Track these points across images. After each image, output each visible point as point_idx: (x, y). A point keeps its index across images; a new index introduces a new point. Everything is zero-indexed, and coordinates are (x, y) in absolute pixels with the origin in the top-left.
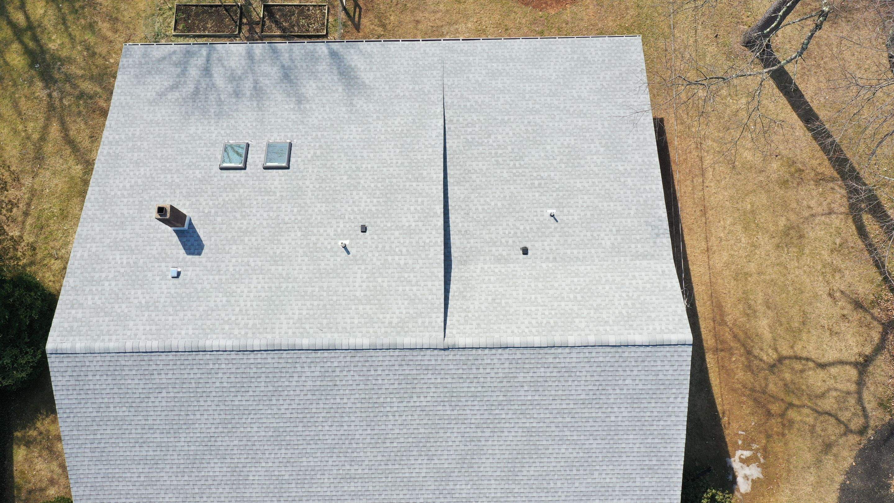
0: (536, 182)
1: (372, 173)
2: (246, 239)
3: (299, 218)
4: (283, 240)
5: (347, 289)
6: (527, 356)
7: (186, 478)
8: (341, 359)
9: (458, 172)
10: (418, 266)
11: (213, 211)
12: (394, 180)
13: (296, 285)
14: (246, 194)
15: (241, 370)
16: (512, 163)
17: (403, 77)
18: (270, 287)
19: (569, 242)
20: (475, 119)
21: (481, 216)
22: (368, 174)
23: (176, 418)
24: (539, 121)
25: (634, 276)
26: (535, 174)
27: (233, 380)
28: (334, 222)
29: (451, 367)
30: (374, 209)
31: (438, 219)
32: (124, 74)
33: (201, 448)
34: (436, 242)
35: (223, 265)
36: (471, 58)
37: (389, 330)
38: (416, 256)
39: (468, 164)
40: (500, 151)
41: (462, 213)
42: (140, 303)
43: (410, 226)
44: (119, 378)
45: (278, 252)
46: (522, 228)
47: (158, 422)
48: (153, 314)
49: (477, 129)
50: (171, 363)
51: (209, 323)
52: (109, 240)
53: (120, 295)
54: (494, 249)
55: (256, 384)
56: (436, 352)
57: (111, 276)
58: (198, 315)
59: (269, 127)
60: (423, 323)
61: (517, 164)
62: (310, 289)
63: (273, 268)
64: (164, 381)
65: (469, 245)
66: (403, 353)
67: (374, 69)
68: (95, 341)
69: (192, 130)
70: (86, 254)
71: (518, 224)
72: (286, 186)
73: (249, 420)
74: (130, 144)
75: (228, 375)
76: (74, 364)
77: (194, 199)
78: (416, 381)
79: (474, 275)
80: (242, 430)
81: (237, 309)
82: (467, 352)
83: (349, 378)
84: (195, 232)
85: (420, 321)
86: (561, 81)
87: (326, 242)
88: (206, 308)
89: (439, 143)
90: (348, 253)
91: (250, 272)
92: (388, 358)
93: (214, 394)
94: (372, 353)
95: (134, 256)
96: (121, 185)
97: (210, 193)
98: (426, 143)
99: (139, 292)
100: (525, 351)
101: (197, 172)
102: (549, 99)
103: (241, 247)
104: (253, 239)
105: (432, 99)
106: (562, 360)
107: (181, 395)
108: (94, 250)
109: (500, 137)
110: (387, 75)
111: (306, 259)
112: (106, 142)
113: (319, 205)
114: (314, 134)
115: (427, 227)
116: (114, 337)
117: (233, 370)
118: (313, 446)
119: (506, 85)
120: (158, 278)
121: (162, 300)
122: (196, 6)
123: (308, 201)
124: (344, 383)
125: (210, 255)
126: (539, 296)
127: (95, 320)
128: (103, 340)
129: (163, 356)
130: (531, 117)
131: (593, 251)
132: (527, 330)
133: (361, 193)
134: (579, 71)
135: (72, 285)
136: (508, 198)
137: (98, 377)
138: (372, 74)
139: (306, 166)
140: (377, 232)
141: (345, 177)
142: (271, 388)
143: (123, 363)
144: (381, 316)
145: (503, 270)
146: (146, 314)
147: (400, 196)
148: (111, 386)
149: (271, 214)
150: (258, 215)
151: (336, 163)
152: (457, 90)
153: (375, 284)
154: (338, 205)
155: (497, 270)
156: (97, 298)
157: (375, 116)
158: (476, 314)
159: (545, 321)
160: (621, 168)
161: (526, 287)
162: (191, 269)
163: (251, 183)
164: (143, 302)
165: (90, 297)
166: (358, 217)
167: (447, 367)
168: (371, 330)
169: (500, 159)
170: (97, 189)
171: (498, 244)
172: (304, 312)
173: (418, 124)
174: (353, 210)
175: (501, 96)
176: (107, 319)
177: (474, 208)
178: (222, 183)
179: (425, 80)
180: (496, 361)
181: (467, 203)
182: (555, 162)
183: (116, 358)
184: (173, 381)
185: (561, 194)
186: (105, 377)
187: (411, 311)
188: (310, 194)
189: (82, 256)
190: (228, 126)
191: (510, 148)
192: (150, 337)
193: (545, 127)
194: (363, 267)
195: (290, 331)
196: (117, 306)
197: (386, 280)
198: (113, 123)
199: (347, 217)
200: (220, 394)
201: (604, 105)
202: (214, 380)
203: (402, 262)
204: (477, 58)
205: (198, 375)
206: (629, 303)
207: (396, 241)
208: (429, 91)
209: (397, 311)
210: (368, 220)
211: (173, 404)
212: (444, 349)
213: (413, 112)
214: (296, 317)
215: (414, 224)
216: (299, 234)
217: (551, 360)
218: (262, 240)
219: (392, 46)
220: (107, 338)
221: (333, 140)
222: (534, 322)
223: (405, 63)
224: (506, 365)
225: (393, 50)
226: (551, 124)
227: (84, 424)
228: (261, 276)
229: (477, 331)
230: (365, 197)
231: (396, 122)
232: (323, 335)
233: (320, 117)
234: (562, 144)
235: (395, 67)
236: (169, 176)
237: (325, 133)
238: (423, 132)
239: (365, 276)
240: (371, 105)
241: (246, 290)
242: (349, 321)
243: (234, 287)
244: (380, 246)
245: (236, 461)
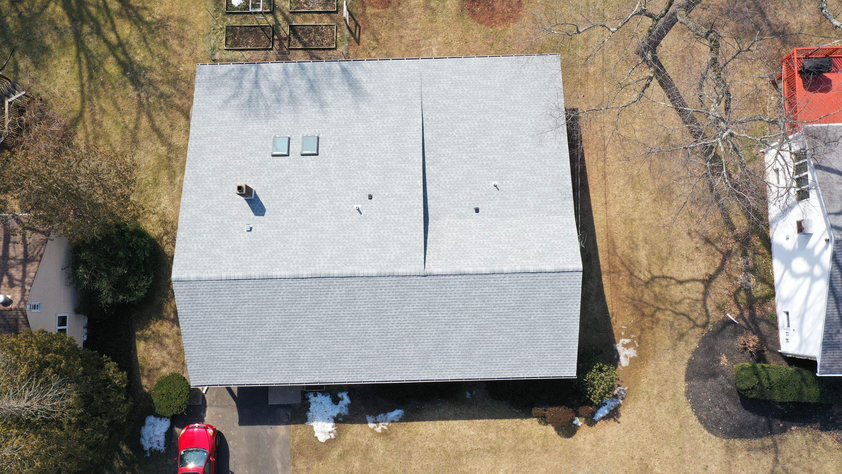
0: (485, 163)
2: (293, 205)
3: (327, 190)
4: (317, 205)
5: (361, 238)
6: (477, 280)
7: (260, 358)
8: (359, 283)
9: (432, 156)
11: (269, 185)
12: (389, 163)
13: (328, 235)
14: (290, 174)
15: (295, 290)
16: (469, 149)
17: (393, 87)
18: (311, 237)
19: (506, 203)
21: (448, 187)
22: (371, 158)
23: (254, 321)
24: (487, 119)
25: (548, 227)
26: (484, 157)
27: (290, 296)
28: (350, 192)
29: (429, 287)
30: (376, 183)
31: (419, 189)
32: (199, 86)
33: (270, 339)
34: (418, 205)
35: (279, 223)
36: (441, 72)
37: (389, 264)
39: (439, 150)
40: (461, 141)
41: (435, 184)
42: (228, 248)
43: (401, 194)
44: (217, 296)
45: (315, 213)
46: (475, 194)
47: (242, 323)
48: (237, 255)
49: (445, 125)
50: (251, 286)
51: (273, 260)
52: (203, 207)
53: (215, 243)
54: (456, 209)
55: (305, 299)
56: (419, 278)
57: (207, 230)
58: (266, 256)
59: (303, 125)
60: (411, 259)
61: (472, 149)
62: (337, 238)
63: (312, 224)
64: (246, 298)
65: (440, 207)
66: (398, 279)
67: (373, 81)
68: (202, 273)
69: (251, 128)
70: (189, 216)
71: (472, 192)
72: (317, 168)
73: (301, 322)
74: (209, 139)
75: (287, 294)
76: (189, 287)
77: (256, 177)
78: (406, 296)
79: (444, 226)
80: (296, 328)
81: (291, 251)
82: (439, 277)
83: (364, 294)
84: (259, 200)
85: (409, 258)
86: (503, 89)
87: (346, 206)
88: (271, 251)
89: (419, 135)
90: (361, 213)
91: (297, 227)
92: (389, 282)
93: (278, 305)
94: (379, 279)
95: (221, 217)
96: (206, 168)
97: (266, 173)
98: (411, 136)
99: (227, 241)
100: (476, 277)
101: (257, 158)
102: (494, 102)
103: (290, 210)
104: (298, 205)
106: (500, 282)
107: (257, 306)
108: (194, 213)
109: (460, 130)
111: (333, 218)
112: (193, 138)
113: (339, 181)
114: (334, 130)
115: (412, 195)
116: (214, 271)
117: (290, 291)
118: (341, 338)
120: (238, 232)
121: (242, 246)
122: (240, 27)
123: (332, 178)
124: (361, 297)
125: (270, 216)
126: (485, 241)
127: (200, 259)
128: (207, 272)
129: (246, 282)
130: (482, 116)
131: (522, 210)
132: (477, 263)
133: (367, 172)
134: (516, 81)
135: (183, 237)
136: (466, 174)
137: (204, 296)
141: (356, 161)
142: (314, 302)
143: (220, 287)
144: (384, 255)
145: (462, 223)
146: (233, 255)
147: (394, 174)
148: (213, 301)
149: (308, 187)
150: (300, 188)
151: (350, 151)
152: (431, 96)
153: (379, 234)
154: (352, 181)
155: (458, 224)
156: (200, 245)
157: (375, 116)
159: (489, 257)
160: (542, 152)
162: (258, 225)
163: (293, 165)
164: (230, 247)
165: (195, 245)
166: (366, 189)
167: (426, 287)
168: (378, 264)
169: (461, 146)
170: (191, 171)
171: (459, 205)
172: (334, 253)
174: (362, 184)
175: (461, 100)
176: (208, 259)
177: (443, 181)
178: (274, 166)
179: (409, 89)
180: (457, 283)
182: (497, 148)
183: (216, 284)
184: (252, 297)
185: (502, 171)
186: (209, 296)
187: (403, 252)
188: (333, 173)
189: (187, 217)
190: (274, 124)
191: (467, 138)
192: (237, 270)
193: (491, 123)
194: (371, 223)
195: (326, 265)
196: (213, 250)
198: (196, 123)
200: (282, 305)
201: (532, 106)
202: (278, 297)
203: (396, 219)
205: (268, 294)
206: (544, 244)
207: (392, 205)
208: (412, 97)
209: (394, 252)
210: (373, 191)
211: (252, 312)
212: (425, 276)
213: (401, 113)
214: (329, 256)
215: (403, 193)
216: (328, 201)
217: (492, 282)
219: (385, 64)
220: (209, 271)
222: (482, 257)
223: (395, 77)
224: (464, 286)
225: (386, 66)
226: (495, 121)
227: (196, 325)
228: (304, 230)
229: (445, 264)
230: (370, 174)
231: (389, 121)
232: (347, 268)
233: (337, 117)
234: (503, 135)
235: (388, 79)
236: (238, 161)
237: (342, 129)
239: (372, 229)
240: (372, 108)
242: (363, 258)
243: (287, 237)
244: (382, 208)
245: (292, 347)
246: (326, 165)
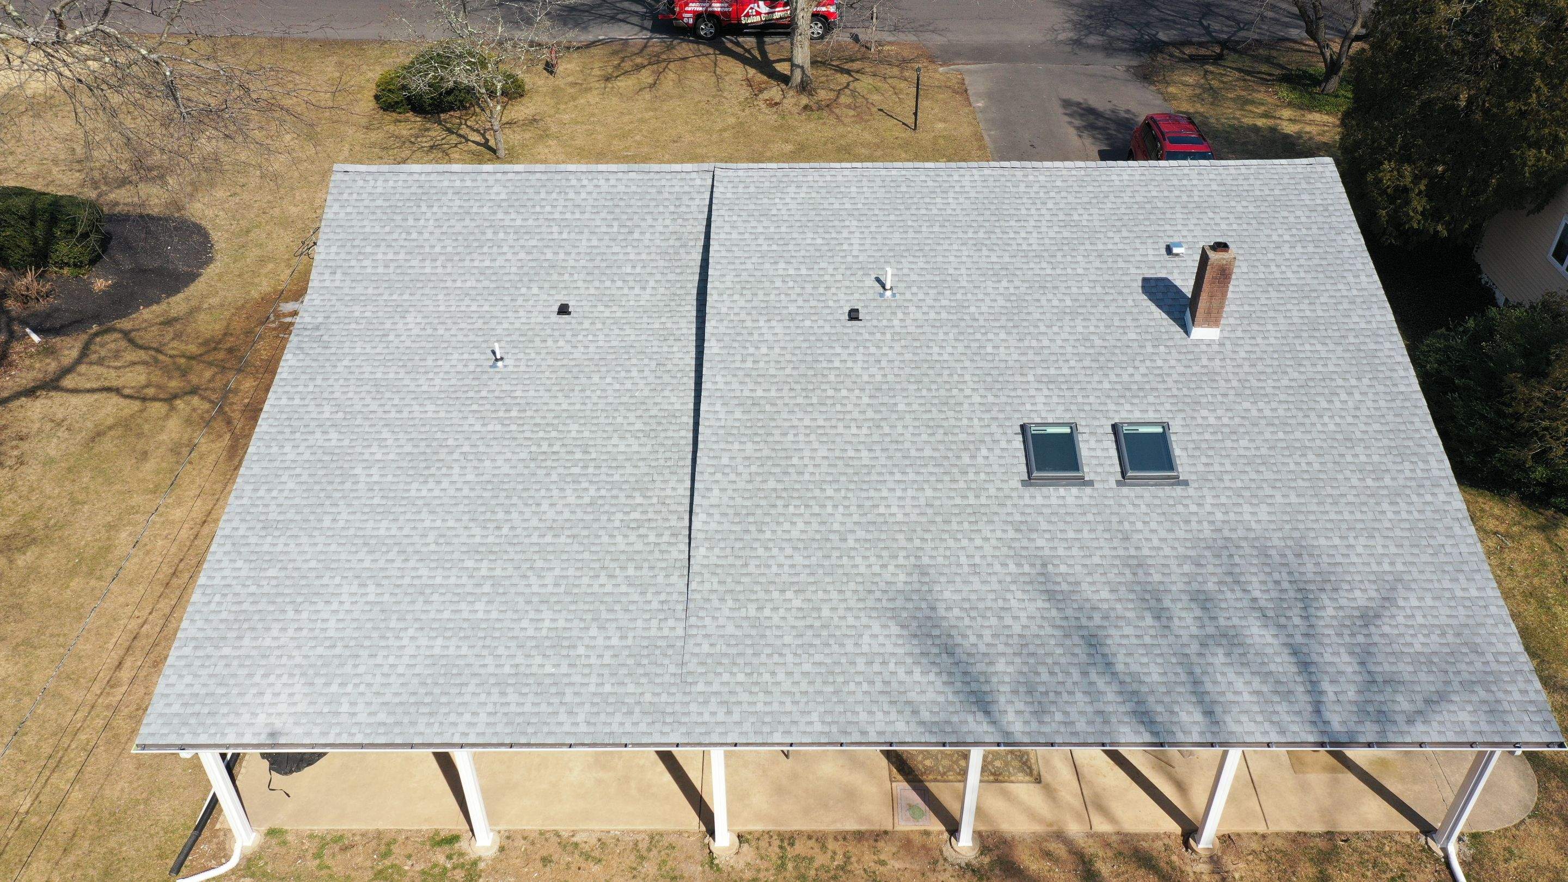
0: (514, 414)
1: (848, 417)
2: (1069, 303)
3: (978, 335)
4: (1001, 302)
5: (873, 229)
9: (670, 434)
10: (754, 260)
11: (1150, 349)
12: (800, 400)
13: (961, 235)
14: (1096, 378)
16: (556, 450)
17: (787, 639)
19: (480, 322)
20: (619, 539)
21: (634, 361)
22: (856, 415)
24: (477, 531)
25: (386, 267)
28: (911, 329)
31: (715, 331)
34: (721, 295)
38: (758, 273)
39: (648, 448)
41: (669, 367)
43: (768, 321)
45: (1004, 283)
46: (561, 343)
49: (620, 516)
54: (619, 314)
57: (1286, 248)
61: (545, 448)
65: (663, 321)
67: (861, 661)
71: (568, 348)
77: (1196, 369)
79: (658, 277)
84: (1168, 313)
87: (921, 296)
89: (706, 476)
90: (878, 280)
98: (732, 477)
103: (1074, 289)
104: (1055, 303)
105: (715, 580)
108: (1341, 286)
109: (572, 500)
110: (828, 645)
111: (952, 272)
113: (946, 357)
114: (983, 501)
115: (737, 318)
119: (532, 615)
121: (1180, 216)
123: (968, 364)
125: (1125, 278)
126: (556, 236)
127: (1277, 191)
131: (442, 308)
132: (585, 182)
133: (865, 378)
136: (578, 389)
138: (865, 649)
139: (987, 430)
140: (828, 311)
141: (901, 407)
144: (814, 195)
145: (608, 284)
146: (1197, 198)
149: (1034, 343)
150: (1059, 343)
151: (924, 437)
152: (655, 605)
155: (619, 284)
156: (1291, 218)
157: (851, 543)
158: (661, 209)
159: (554, 195)
160: (334, 435)
161: (575, 251)
162: (1151, 259)
164: (1210, 213)
165: (1304, 220)
166: (866, 336)
169: (579, 455)
171: (609, 323)
172: (939, 200)
173: (751, 519)
177: (646, 373)
178: (1151, 398)
181: (658, 381)
182: (466, 449)
187: (765, 200)
191: (554, 477)
194: (849, 259)
196: (1252, 208)
197: (809, 241)
199: (888, 336)
203: (782, 265)
204: (592, 688)
206: (411, 222)
207: (793, 297)
208: (722, 600)
209: (788, 200)
210: (847, 328)
214: (951, 195)
215: (761, 324)
216: (973, 309)
218: (1038, 300)
221: (940, 486)
222: (571, 195)
223: (781, 677)
225: (815, 717)
228: (1025, 249)
230: (858, 371)
231: (801, 526)
235: (807, 667)
237: (958, 501)
238: (739, 501)
241: (1044, 229)
244: (821, 290)
246: (991, 399)
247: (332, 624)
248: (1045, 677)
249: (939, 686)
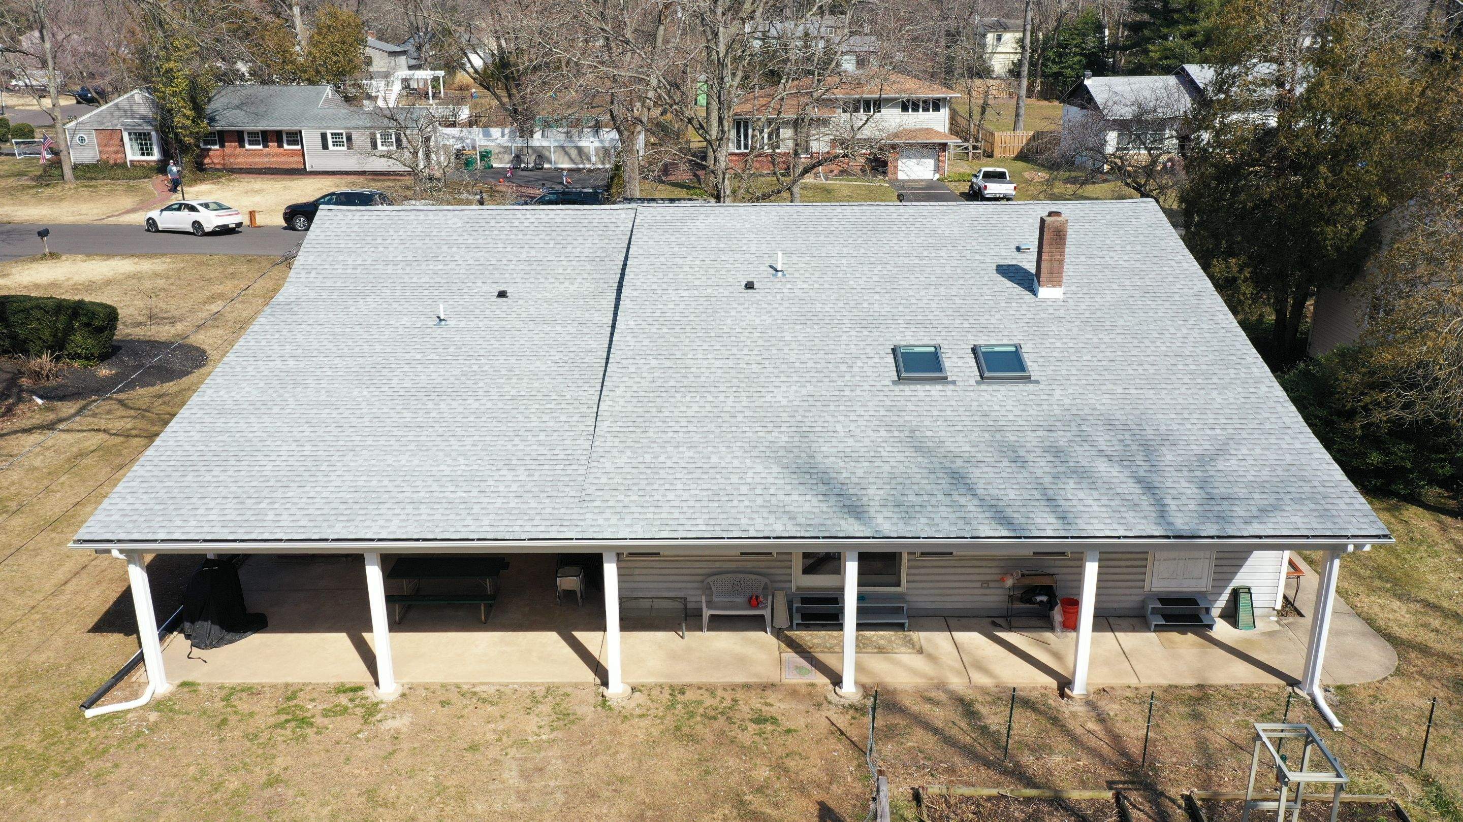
0: (451, 350)
1: (741, 344)
4: (876, 279)
5: (768, 239)
9: (586, 361)
10: (667, 256)
12: (700, 335)
13: (842, 242)
17: (679, 475)
20: (534, 419)
22: (748, 343)
24: (408, 415)
25: (355, 269)
28: (798, 294)
31: (628, 295)
34: (636, 275)
38: (669, 263)
41: (589, 325)
43: (676, 290)
45: (879, 268)
46: (498, 312)
49: (536, 406)
52: (1151, 276)
61: (475, 368)
67: (744, 488)
70: (1175, 264)
71: (503, 315)
77: (1044, 315)
79: (585, 276)
87: (807, 275)
98: (638, 379)
104: (922, 279)
105: (617, 440)
109: (495, 397)
110: (715, 479)
113: (827, 309)
114: (858, 393)
119: (450, 462)
123: (846, 313)
125: (983, 265)
126: (500, 250)
132: (529, 216)
133: (758, 322)
138: (749, 480)
139: (862, 352)
140: (728, 284)
141: (788, 338)
145: (542, 280)
147: (691, 318)
149: (904, 302)
150: (925, 301)
151: (807, 356)
158: (591, 233)
160: (291, 362)
161: (516, 259)
162: (1004, 254)
166: (759, 298)
173: (652, 404)
177: (569, 328)
181: (579, 332)
182: (406, 369)
191: (481, 385)
194: (747, 255)
197: (714, 246)
199: (778, 298)
203: (690, 259)
204: (498, 505)
206: (379, 241)
207: (699, 276)
208: (622, 452)
210: (745, 295)
214: (835, 220)
215: (670, 291)
218: (908, 278)
221: (820, 384)
222: (516, 224)
223: (671, 497)
230: (751, 318)
231: (696, 408)
235: (695, 492)
237: (836, 393)
238: (642, 393)
239: (744, 249)
241: (912, 238)
247: (269, 468)
248: (911, 496)
249: (815, 502)
